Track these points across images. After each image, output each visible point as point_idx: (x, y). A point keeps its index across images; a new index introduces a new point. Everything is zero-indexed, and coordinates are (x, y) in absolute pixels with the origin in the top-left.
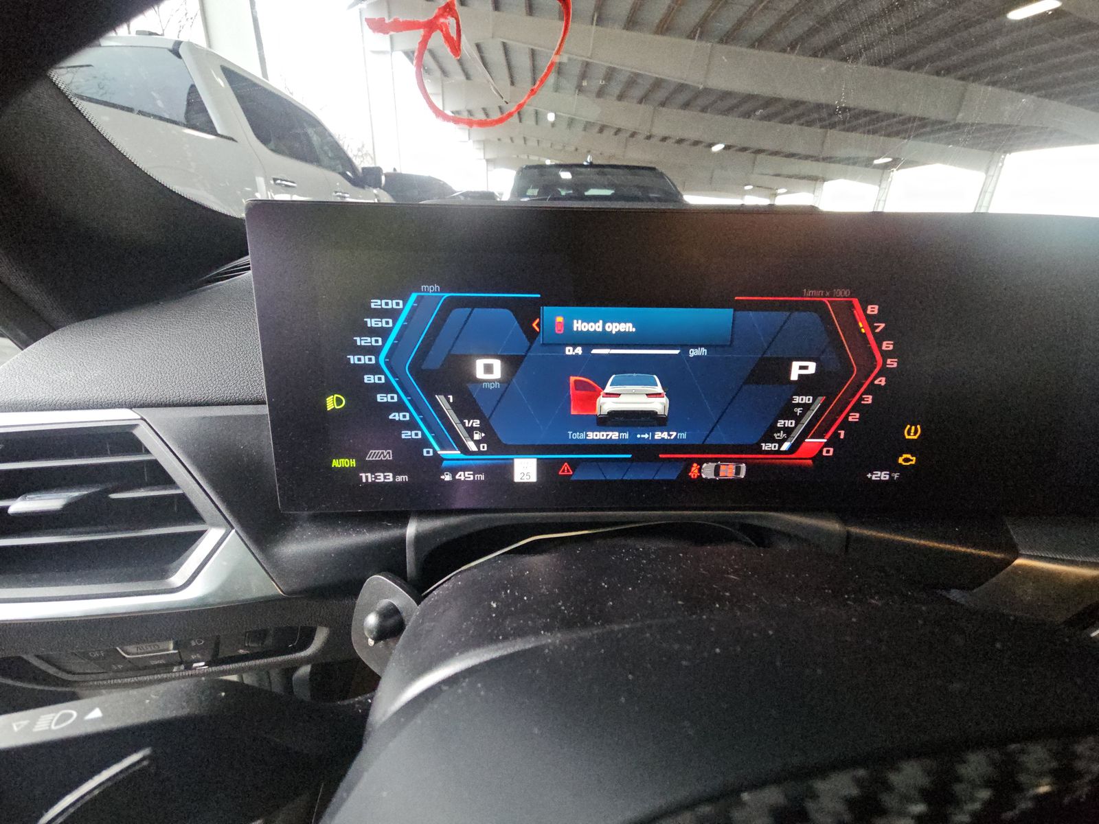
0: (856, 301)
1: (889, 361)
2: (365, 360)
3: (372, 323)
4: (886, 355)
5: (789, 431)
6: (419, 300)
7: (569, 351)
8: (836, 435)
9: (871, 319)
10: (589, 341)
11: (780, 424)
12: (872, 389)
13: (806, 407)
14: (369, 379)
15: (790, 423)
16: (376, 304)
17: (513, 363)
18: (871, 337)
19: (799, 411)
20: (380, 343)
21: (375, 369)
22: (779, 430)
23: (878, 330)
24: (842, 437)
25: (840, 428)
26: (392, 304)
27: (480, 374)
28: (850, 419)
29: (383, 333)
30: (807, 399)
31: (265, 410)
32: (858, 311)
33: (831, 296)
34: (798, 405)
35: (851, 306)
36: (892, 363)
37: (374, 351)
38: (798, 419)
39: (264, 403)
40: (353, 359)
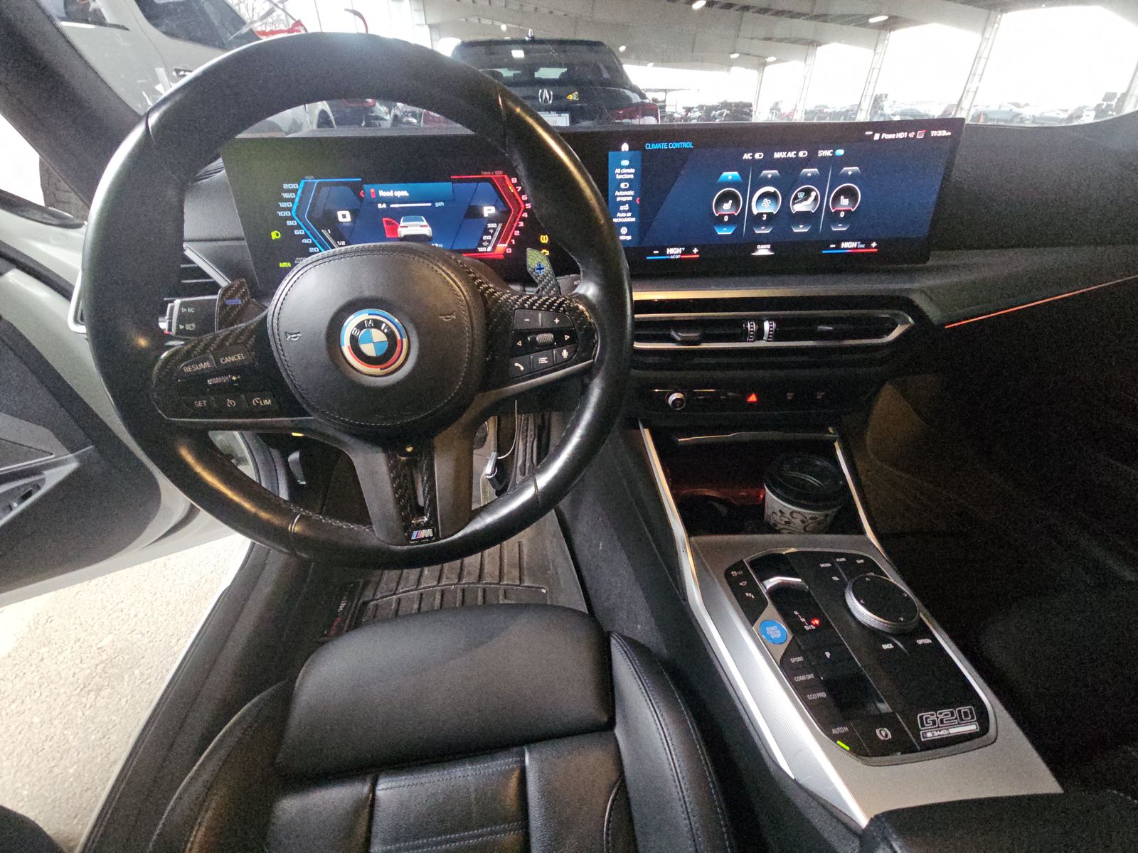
0: (506, 176)
1: (527, 205)
2: (287, 214)
3: (286, 195)
4: (525, 202)
5: (489, 241)
6: (306, 183)
7: (380, 206)
8: (510, 242)
9: (515, 185)
10: (389, 201)
11: (485, 238)
12: (522, 219)
13: (495, 229)
14: (289, 223)
15: (489, 237)
16: (286, 186)
17: (354, 214)
18: (516, 194)
19: (491, 231)
20: (291, 206)
21: (291, 218)
22: (484, 241)
23: (519, 190)
24: (514, 243)
25: (511, 239)
26: (294, 186)
27: (341, 219)
28: (515, 234)
29: (292, 200)
30: (494, 225)
31: (244, 243)
32: (508, 182)
33: (494, 174)
34: (491, 228)
35: (504, 178)
36: (528, 206)
37: (290, 209)
38: (492, 235)
39: (243, 239)
40: (280, 214)
